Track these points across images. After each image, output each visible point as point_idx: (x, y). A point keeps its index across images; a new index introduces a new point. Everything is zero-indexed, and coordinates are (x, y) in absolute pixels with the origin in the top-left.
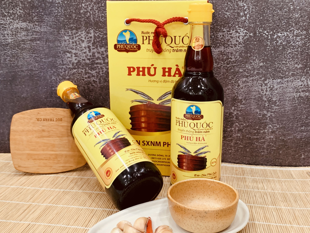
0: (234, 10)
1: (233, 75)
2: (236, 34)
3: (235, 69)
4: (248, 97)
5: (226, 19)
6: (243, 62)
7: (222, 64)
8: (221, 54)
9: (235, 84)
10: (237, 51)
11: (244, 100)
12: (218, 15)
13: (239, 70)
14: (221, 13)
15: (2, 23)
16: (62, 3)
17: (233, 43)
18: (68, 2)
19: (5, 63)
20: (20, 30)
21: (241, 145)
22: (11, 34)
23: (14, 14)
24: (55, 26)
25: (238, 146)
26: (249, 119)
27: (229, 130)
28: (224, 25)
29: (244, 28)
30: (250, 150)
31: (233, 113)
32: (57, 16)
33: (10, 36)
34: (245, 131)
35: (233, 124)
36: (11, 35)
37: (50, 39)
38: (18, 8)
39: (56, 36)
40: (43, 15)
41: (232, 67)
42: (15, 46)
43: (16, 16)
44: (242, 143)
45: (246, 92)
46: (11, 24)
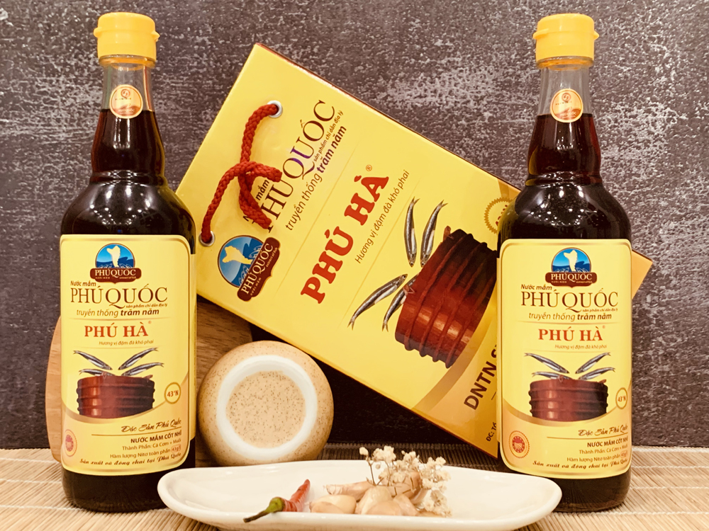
0: (640, 60)
1: (644, 214)
2: (647, 116)
3: (649, 201)
4: (685, 270)
5: (621, 81)
6: (668, 184)
7: (615, 188)
8: (612, 164)
9: (650, 238)
10: (652, 156)
11: (676, 276)
12: (602, 74)
13: (657, 202)
14: (609, 68)
15: (45, 91)
16: (210, 43)
17: (641, 139)
18: (226, 41)
19: (45, 194)
20: (94, 109)
21: (672, 394)
22: (68, 120)
23: (82, 69)
24: (189, 100)
25: (666, 398)
26: (689, 325)
27: (642, 355)
28: (616, 97)
29: (665, 102)
30: (697, 407)
31: (649, 312)
32: (196, 76)
33: (66, 124)
34: (680, 356)
35: (650, 341)
36: (66, 121)
37: (174, 134)
38: (91, 53)
39: (191, 127)
40: (159, 73)
41: (641, 195)
42: (76, 150)
43: (86, 73)
44: (674, 390)
45: (678, 257)
46: (68, 94)
